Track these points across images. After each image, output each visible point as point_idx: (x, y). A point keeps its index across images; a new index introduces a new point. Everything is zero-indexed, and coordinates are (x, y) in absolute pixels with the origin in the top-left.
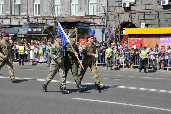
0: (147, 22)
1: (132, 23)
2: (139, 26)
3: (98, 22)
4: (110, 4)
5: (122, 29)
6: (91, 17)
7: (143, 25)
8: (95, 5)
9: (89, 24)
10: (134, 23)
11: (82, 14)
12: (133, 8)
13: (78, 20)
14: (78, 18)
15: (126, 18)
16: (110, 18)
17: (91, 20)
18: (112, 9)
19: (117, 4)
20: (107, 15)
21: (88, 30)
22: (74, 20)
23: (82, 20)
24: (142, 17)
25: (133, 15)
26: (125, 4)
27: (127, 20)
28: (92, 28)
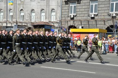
0: (83, 26)
1: (74, 26)
2: (78, 28)
3: (56, 25)
4: (63, 16)
5: (69, 29)
6: (52, 22)
7: (80, 27)
8: (55, 16)
9: (51, 26)
10: (76, 26)
11: (47, 21)
12: (75, 18)
13: (45, 24)
14: (45, 23)
15: (71, 23)
16: (63, 23)
17: (52, 24)
18: (64, 18)
19: (66, 16)
20: (61, 21)
21: (50, 29)
22: (43, 24)
23: (47, 24)
24: (80, 23)
25: (75, 22)
26: (71, 16)
27: (72, 25)
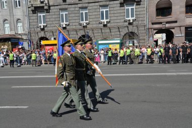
0: (55, 37)
1: (46, 38)
2: (50, 39)
3: (24, 37)
4: (31, 26)
5: (40, 41)
6: (20, 34)
7: (52, 39)
8: (22, 27)
9: (19, 39)
11: (13, 33)
12: (46, 29)
13: (10, 37)
14: (10, 35)
15: (42, 34)
16: (32, 35)
17: (20, 37)
18: (33, 29)
19: (35, 26)
20: (30, 33)
21: (18, 43)
22: (8, 37)
23: (14, 37)
24: (52, 34)
25: (46, 33)
26: (40, 26)
27: (43, 36)
28: (21, 41)
